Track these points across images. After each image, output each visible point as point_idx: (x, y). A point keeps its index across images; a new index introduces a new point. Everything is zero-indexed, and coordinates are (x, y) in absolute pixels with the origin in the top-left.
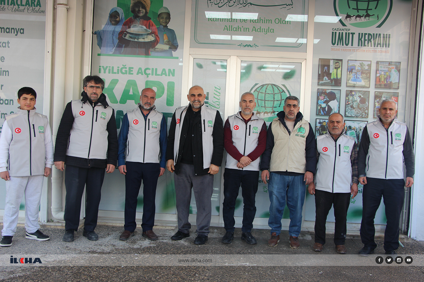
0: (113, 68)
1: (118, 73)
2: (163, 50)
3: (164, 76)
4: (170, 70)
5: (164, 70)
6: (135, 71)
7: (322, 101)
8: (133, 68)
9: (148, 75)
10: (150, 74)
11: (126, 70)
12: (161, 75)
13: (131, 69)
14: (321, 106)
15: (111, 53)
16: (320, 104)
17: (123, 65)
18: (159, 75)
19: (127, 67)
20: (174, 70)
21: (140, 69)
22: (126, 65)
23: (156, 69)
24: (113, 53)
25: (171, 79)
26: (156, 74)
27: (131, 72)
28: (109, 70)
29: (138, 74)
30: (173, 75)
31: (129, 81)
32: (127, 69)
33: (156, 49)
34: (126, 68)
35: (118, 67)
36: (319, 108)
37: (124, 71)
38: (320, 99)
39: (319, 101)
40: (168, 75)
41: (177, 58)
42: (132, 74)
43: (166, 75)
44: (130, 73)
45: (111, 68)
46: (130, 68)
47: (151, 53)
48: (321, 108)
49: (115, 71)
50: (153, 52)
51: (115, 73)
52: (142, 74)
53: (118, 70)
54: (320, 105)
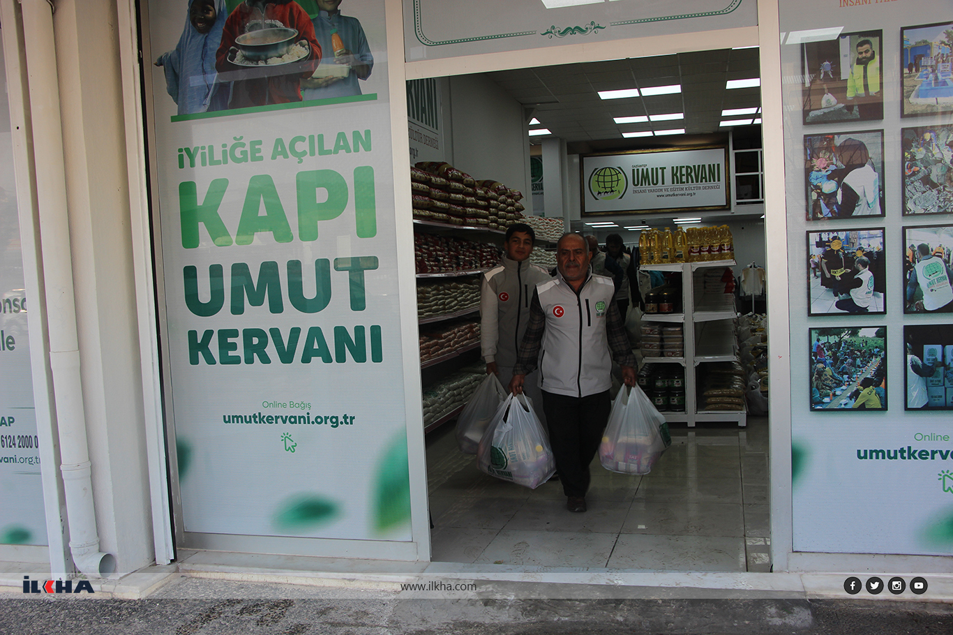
0: (211, 148)
1: (226, 162)
2: (334, 80)
3: (342, 152)
4: (356, 135)
5: (341, 136)
6: (267, 150)
7: (824, 172)
8: (260, 143)
9: (300, 156)
10: (304, 153)
11: (243, 149)
12: (336, 152)
13: (257, 147)
14: (821, 190)
15: (203, 109)
16: (815, 182)
17: (235, 138)
18: (329, 152)
19: (247, 141)
20: (368, 133)
21: (279, 142)
22: (242, 138)
23: (321, 137)
24: (208, 110)
25: (362, 158)
26: (323, 152)
27: (257, 155)
28: (203, 155)
29: (274, 158)
30: (368, 148)
31: (254, 179)
32: (248, 148)
33: (316, 81)
34: (244, 145)
35: (224, 146)
36: (814, 196)
37: (238, 153)
38: (815, 168)
39: (814, 174)
40: (352, 150)
41: (373, 97)
42: (261, 158)
43: (348, 151)
44: (254, 159)
45: (207, 151)
46: (253, 143)
47: (302, 93)
48: (818, 196)
49: (218, 156)
50: (307, 91)
51: (218, 163)
52: (286, 156)
53: (224, 153)
54: (817, 187)
